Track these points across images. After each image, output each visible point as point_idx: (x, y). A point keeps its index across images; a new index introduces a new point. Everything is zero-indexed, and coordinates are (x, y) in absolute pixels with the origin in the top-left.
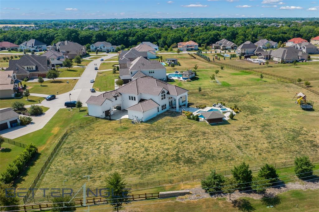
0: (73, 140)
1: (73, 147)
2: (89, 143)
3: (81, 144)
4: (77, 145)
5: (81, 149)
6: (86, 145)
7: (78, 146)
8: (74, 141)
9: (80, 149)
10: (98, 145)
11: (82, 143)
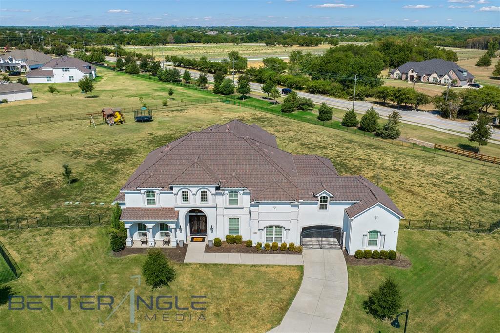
0: (485, 211)
1: (492, 201)
2: (460, 192)
3: (475, 197)
4: (484, 200)
5: (481, 189)
6: (468, 191)
7: (483, 197)
8: (483, 208)
9: (482, 191)
10: (451, 183)
11: (473, 198)
